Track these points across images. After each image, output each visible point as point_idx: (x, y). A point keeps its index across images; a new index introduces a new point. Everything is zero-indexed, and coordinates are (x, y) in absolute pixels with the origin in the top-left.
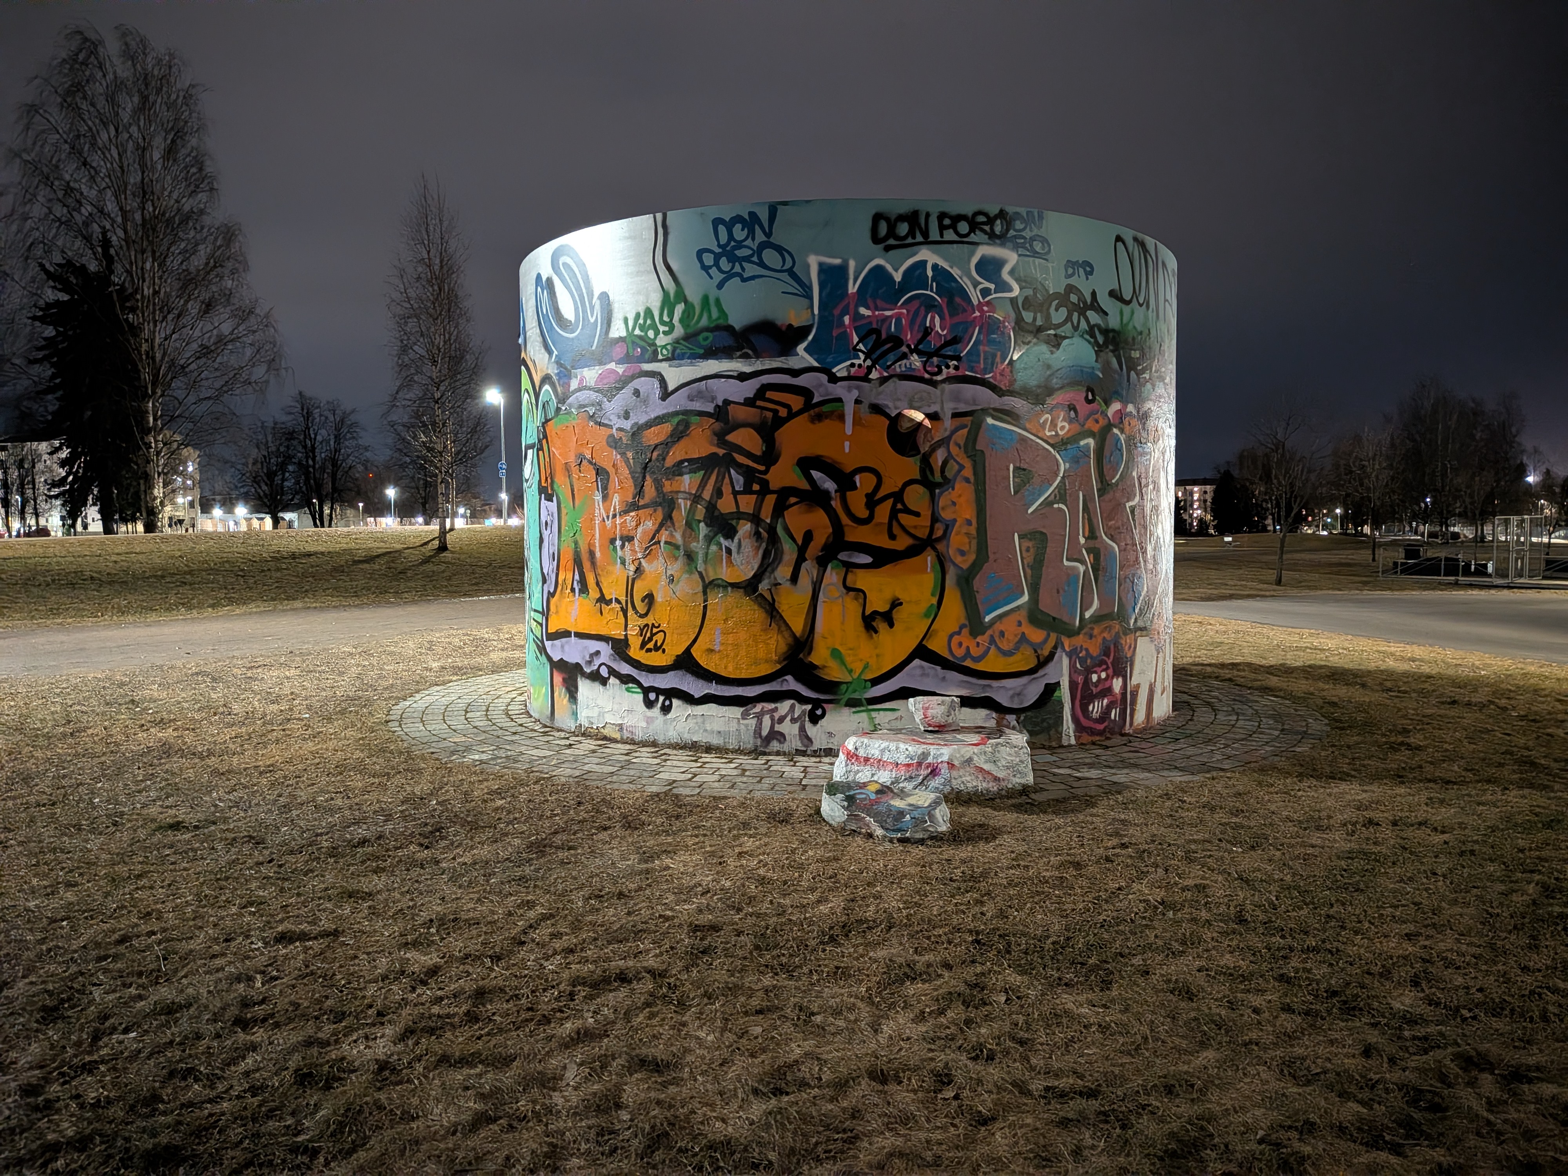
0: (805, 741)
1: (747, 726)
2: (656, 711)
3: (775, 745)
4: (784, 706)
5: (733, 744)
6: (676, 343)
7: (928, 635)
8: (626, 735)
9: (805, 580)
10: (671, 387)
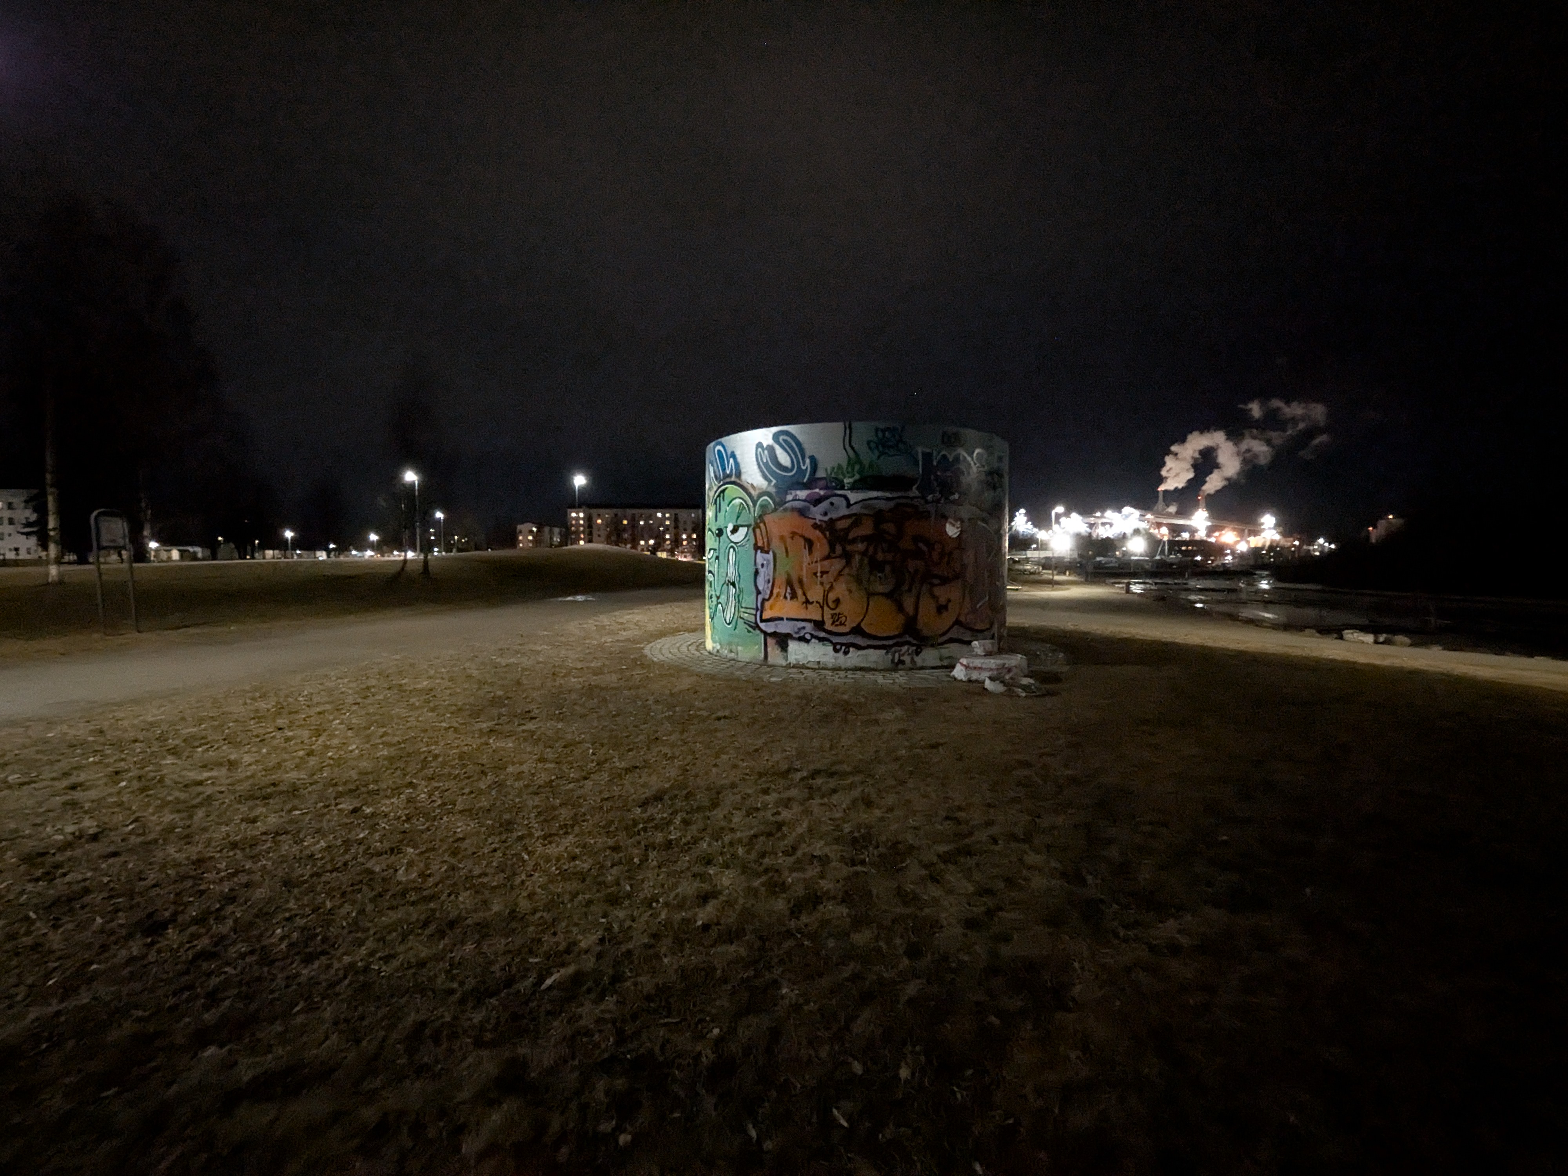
0: (914, 664)
1: (887, 658)
2: (841, 654)
3: (900, 666)
4: (906, 648)
5: (880, 667)
6: (855, 482)
7: (959, 615)
8: (821, 666)
9: (914, 591)
10: (852, 502)
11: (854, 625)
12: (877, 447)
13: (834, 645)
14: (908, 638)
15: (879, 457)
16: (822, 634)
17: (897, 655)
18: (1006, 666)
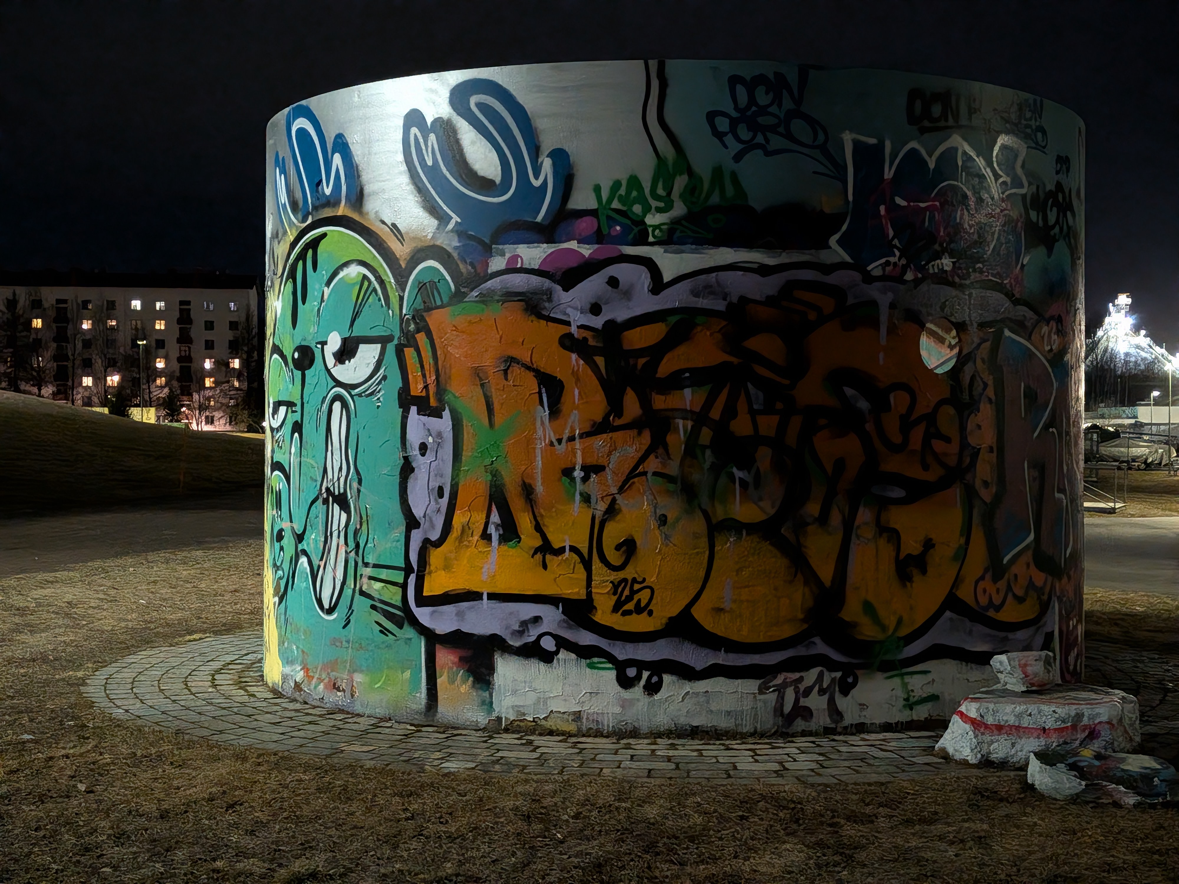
0: (835, 717)
1: (765, 702)
2: (638, 691)
3: (800, 724)
4: (811, 676)
5: (746, 728)
6: (675, 223)
7: (957, 582)
8: (585, 725)
9: (836, 518)
10: (666, 278)
11: (675, 611)
12: (733, 130)
13: (620, 667)
14: (821, 647)
15: (738, 158)
16: (586, 638)
17: (790, 695)
18: (1085, 721)
